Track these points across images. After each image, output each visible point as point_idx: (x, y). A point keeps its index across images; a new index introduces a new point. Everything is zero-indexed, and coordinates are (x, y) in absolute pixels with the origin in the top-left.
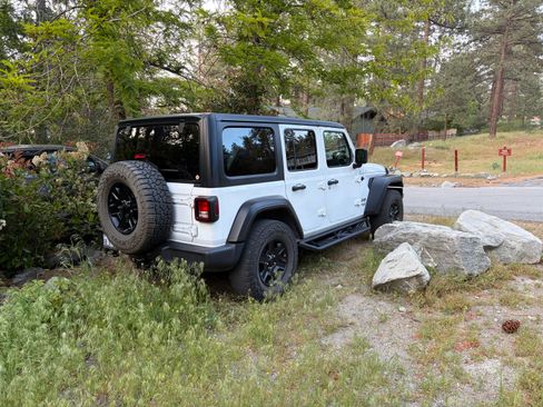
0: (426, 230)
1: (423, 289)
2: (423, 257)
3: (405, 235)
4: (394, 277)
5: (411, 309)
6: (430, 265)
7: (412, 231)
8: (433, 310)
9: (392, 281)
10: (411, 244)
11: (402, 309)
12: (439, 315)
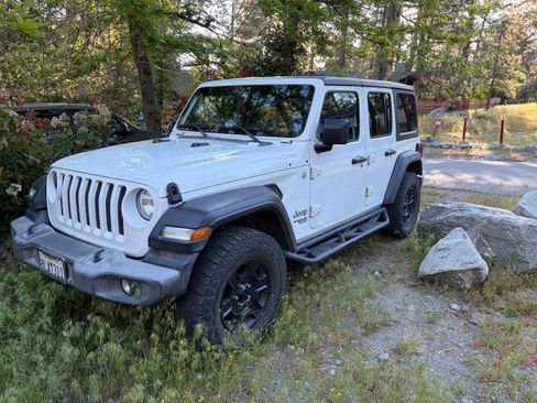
0: (487, 214)
1: (479, 284)
2: (479, 245)
3: (458, 218)
4: (445, 268)
5: (465, 307)
6: (487, 255)
7: (466, 214)
8: (491, 310)
9: (444, 273)
10: (465, 229)
11: (455, 306)
12: (499, 318)
